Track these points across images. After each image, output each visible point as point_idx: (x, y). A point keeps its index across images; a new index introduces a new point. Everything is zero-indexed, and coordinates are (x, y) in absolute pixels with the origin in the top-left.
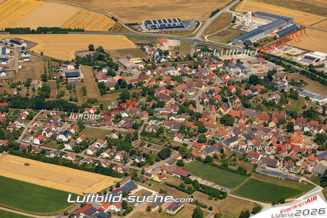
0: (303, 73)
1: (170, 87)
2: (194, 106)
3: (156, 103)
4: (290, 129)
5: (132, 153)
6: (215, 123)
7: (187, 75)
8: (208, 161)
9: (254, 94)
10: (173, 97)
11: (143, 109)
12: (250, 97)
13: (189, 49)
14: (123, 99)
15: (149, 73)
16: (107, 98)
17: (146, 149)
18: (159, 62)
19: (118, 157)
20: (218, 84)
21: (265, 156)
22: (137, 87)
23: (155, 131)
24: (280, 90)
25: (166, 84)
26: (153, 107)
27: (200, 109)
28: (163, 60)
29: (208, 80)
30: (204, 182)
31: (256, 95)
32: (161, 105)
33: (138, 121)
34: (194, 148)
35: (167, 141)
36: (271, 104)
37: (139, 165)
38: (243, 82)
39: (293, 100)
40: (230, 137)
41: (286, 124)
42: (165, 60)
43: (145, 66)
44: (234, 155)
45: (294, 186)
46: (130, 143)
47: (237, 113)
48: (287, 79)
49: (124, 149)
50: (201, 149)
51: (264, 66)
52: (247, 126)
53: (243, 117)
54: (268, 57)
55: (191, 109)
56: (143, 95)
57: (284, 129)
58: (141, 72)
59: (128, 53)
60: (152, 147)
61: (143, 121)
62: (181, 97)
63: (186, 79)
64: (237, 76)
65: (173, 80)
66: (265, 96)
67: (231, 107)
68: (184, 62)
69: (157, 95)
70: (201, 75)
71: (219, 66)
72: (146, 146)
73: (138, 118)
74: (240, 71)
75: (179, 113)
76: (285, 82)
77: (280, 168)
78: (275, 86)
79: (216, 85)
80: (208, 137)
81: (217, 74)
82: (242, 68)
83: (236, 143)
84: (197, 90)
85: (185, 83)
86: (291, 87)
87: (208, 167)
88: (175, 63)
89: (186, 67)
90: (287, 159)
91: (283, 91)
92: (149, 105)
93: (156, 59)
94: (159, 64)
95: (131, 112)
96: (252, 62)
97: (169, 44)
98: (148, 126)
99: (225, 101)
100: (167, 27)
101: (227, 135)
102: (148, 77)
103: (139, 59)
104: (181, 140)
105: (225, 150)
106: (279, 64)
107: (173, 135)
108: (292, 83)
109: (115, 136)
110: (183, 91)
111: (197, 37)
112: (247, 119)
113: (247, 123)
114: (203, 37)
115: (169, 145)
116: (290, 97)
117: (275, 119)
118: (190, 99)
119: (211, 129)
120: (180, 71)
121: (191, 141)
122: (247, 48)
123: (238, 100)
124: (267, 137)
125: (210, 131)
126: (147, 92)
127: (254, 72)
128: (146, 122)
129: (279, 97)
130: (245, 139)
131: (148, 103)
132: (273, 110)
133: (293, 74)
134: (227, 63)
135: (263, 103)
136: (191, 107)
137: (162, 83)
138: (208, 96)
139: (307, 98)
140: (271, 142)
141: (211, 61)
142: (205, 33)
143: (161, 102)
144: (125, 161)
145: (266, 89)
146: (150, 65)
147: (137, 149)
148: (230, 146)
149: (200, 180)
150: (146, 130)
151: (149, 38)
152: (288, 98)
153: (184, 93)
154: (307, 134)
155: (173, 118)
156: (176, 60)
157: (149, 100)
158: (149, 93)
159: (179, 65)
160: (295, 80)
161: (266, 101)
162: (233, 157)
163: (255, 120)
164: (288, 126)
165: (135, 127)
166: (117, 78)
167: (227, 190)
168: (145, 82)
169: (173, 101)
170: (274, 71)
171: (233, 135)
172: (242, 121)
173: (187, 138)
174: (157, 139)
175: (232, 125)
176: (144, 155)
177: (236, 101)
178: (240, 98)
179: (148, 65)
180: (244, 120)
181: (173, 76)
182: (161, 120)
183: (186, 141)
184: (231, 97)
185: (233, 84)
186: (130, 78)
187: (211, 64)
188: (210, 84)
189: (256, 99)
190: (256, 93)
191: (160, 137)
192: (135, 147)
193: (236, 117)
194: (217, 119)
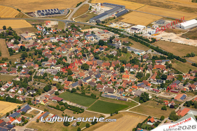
0: (130, 37)
1: (51, 49)
2: (66, 60)
3: (43, 58)
4: (122, 70)
5: (28, 89)
6: (78, 69)
7: (62, 42)
8: (73, 91)
9: (102, 51)
10: (53, 55)
11: (35, 63)
12: (99, 53)
13: (63, 26)
14: (24, 57)
15: (39, 41)
16: (14, 57)
17: (36, 86)
18: (45, 35)
19: (20, 92)
20: (80, 46)
21: (107, 87)
22: (32, 50)
23: (42, 75)
24: (117, 48)
25: (49, 47)
26: (42, 61)
27: (69, 61)
28: (48, 33)
29: (74, 44)
30: (71, 104)
31: (102, 52)
32: (46, 60)
33: (32, 70)
34: (65, 84)
35: (49, 80)
36: (111, 57)
37: (32, 96)
38: (95, 44)
39: (124, 54)
40: (87, 77)
41: (120, 68)
42: (49, 33)
43: (37, 37)
44: (89, 87)
45: (124, 103)
46: (27, 83)
47: (91, 63)
48: (121, 41)
49: (23, 86)
50: (70, 85)
51: (107, 34)
52: (97, 70)
53: (94, 65)
54: (110, 29)
55: (64, 61)
56: (36, 55)
57: (118, 70)
58: (34, 41)
59: (26, 30)
60: (40, 84)
61: (35, 70)
62: (58, 54)
63: (61, 44)
64: (91, 41)
65: (53, 45)
66: (108, 52)
67: (88, 59)
68: (60, 34)
69: (44, 54)
70: (70, 41)
71: (81, 35)
72: (36, 84)
73: (32, 68)
74: (93, 38)
75: (57, 64)
76: (120, 43)
77: (116, 94)
78: (114, 46)
79: (79, 47)
80: (74, 77)
81: (80, 40)
82: (95, 36)
83: (90, 80)
84: (68, 50)
85: (61, 46)
86: (123, 46)
87: (73, 95)
88: (55, 35)
89: (61, 37)
90: (120, 88)
91: (118, 49)
92: (39, 60)
93: (44, 33)
94: (45, 36)
95: (28, 65)
96: (100, 32)
97: (52, 24)
98: (38, 73)
99: (84, 56)
100: (50, 14)
101: (85, 76)
102: (38, 44)
103: (33, 33)
104: (58, 80)
105: (84, 84)
106: (117, 33)
107: (53, 77)
108: (124, 44)
109: (18, 79)
110: (59, 51)
111: (68, 19)
112: (97, 66)
113: (96, 68)
114: (72, 19)
115: (50, 83)
116: (123, 52)
117: (113, 65)
118: (63, 56)
119: (75, 72)
120: (58, 40)
121: (63, 80)
122: (98, 24)
123: (92, 55)
124: (108, 76)
125: (75, 73)
126: (38, 53)
127: (102, 38)
128: (37, 70)
129: (116, 52)
130: (95, 77)
131: (38, 59)
132: (112, 60)
133: (125, 38)
134: (86, 34)
135: (106, 56)
136: (64, 60)
137: (47, 47)
138: (74, 53)
139: (132, 52)
140: (110, 78)
141: (76, 33)
142: (73, 16)
143: (46, 58)
144: (24, 93)
145: (108, 48)
146: (40, 36)
147: (31, 86)
148: (86, 82)
149: (68, 103)
150: (37, 75)
151: (39, 21)
152: (121, 53)
153: (60, 52)
154: (132, 73)
155: (53, 67)
156: (55, 33)
157: (39, 57)
158: (39, 53)
159: (57, 36)
160: (125, 42)
161: (108, 55)
162: (88, 88)
163: (101, 66)
164: (121, 69)
165: (31, 73)
166: (20, 45)
167: (84, 108)
168: (37, 47)
169: (53, 57)
170: (114, 37)
171: (89, 75)
172: (94, 67)
173: (61, 78)
174: (44, 80)
175: (88, 70)
176: (35, 90)
177: (91, 56)
178: (93, 54)
179: (39, 36)
180: (95, 66)
181: (54, 43)
182: (46, 68)
183: (61, 80)
184: (88, 53)
185: (89, 46)
186: (28, 45)
187: (76, 34)
188: (75, 46)
189: (103, 54)
190: (103, 50)
191: (45, 79)
192: (30, 85)
193: (90, 65)
194: (79, 67)
